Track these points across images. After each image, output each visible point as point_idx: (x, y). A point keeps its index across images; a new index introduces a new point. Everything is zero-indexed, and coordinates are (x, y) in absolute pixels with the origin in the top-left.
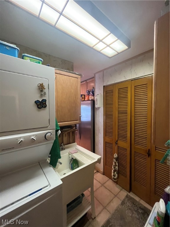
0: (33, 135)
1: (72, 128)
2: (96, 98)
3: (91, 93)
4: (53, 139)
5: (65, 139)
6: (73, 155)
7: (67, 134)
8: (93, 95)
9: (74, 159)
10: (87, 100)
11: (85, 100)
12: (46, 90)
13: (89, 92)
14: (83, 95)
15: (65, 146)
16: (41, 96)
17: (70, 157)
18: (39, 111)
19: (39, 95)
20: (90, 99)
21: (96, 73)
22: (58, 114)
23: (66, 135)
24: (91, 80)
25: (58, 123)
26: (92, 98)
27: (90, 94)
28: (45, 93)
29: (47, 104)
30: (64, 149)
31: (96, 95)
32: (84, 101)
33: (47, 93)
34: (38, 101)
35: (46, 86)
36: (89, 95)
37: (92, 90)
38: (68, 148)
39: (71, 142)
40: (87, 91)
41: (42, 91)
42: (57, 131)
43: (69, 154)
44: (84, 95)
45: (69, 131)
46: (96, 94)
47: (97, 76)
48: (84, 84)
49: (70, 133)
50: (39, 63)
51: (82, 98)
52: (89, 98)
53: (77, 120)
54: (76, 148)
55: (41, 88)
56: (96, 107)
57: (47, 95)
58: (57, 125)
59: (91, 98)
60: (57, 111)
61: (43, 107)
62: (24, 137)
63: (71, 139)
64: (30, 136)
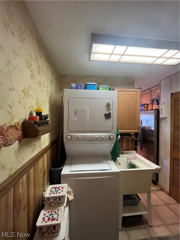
0: (103, 135)
1: (132, 136)
2: (160, 107)
3: (156, 102)
4: (114, 140)
5: (125, 145)
6: (131, 160)
7: (127, 141)
8: (158, 104)
9: (132, 164)
10: (150, 109)
11: (148, 109)
12: (111, 107)
13: (153, 101)
14: (146, 104)
15: (124, 151)
16: (108, 110)
17: (128, 162)
18: (106, 120)
19: (107, 110)
20: (154, 109)
21: (162, 80)
22: (119, 123)
23: (125, 142)
24: (156, 88)
25: (119, 130)
26: (157, 107)
27: (154, 103)
28: (110, 109)
29: (111, 115)
30: (124, 154)
31: (161, 104)
32: (146, 110)
33: (112, 108)
34: (106, 114)
35: (111, 104)
36: (152, 104)
37: (156, 99)
38: (126, 153)
39: (129, 149)
40: (150, 100)
41: (108, 107)
42: (117, 135)
43: (128, 159)
44: (148, 105)
45: (129, 138)
46: (161, 102)
47: (163, 83)
48: (148, 92)
49: (130, 140)
50: (107, 89)
51: (144, 107)
52: (153, 107)
53: (136, 129)
54: (134, 156)
55: (108, 105)
56: (161, 117)
57: (112, 110)
58: (117, 131)
59: (155, 107)
60: (118, 120)
61: (109, 118)
62: (98, 135)
63: (130, 147)
64: (101, 135)
